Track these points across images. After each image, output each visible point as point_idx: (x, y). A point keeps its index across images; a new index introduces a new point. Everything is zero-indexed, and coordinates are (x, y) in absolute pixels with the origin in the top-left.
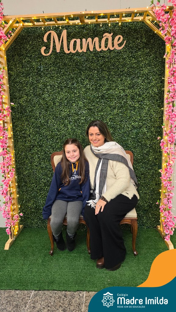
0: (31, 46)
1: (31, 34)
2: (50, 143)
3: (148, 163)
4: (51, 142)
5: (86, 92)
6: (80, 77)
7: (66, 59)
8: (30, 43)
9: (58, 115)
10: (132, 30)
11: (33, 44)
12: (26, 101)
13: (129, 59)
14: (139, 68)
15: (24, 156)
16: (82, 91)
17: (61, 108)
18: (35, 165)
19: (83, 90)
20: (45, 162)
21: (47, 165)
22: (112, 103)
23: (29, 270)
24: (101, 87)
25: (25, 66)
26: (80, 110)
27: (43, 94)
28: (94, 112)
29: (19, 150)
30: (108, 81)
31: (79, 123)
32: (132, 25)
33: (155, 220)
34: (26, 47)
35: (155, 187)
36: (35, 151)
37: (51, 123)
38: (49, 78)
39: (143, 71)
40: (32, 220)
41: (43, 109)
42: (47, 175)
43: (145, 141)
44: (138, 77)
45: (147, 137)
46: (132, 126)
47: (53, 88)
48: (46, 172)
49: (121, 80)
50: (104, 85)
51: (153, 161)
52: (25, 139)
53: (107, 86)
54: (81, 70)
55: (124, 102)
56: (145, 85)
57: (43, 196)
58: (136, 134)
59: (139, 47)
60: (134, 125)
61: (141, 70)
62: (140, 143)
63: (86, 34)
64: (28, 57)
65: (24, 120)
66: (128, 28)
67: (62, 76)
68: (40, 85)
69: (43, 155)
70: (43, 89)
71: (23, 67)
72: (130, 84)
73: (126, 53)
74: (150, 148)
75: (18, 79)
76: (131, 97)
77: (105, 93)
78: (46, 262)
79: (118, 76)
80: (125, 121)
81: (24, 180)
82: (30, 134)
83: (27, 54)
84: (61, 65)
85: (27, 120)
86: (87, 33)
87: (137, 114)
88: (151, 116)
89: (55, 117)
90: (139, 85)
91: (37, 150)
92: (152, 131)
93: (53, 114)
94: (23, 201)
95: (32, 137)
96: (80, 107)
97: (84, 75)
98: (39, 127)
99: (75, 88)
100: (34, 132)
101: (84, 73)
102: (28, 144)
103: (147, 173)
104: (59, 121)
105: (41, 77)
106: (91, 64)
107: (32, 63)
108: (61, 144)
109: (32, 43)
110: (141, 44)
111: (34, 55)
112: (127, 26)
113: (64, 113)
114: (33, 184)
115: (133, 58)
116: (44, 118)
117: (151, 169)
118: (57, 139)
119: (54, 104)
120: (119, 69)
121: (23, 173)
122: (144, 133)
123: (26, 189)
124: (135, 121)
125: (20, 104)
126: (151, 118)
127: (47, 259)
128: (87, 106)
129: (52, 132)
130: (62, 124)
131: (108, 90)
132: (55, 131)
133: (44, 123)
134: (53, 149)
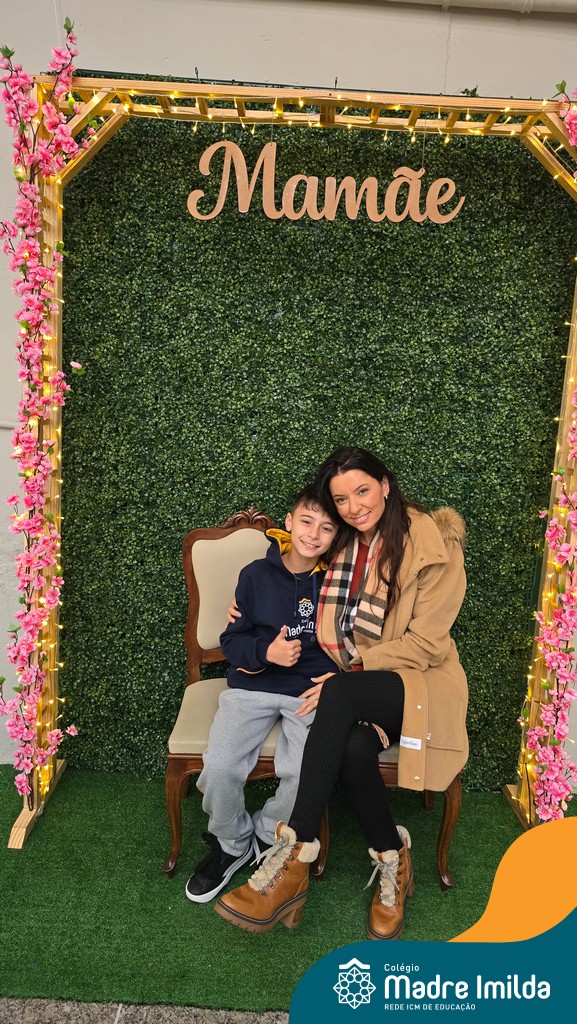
0: (146, 178)
1: (150, 140)
2: (181, 496)
3: (493, 585)
4: (185, 493)
5: (313, 342)
6: (299, 292)
7: (260, 229)
8: (145, 167)
9: (216, 408)
10: (478, 158)
11: (155, 171)
12: (115, 354)
13: (462, 251)
14: (491, 281)
15: (91, 532)
16: (303, 338)
17: (230, 385)
18: (126, 564)
19: (306, 334)
20: (158, 558)
21: (166, 569)
22: (396, 385)
23: (98, 927)
24: (364, 331)
25: (120, 239)
26: (288, 397)
27: (171, 336)
28: (335, 409)
29: (74, 513)
30: (387, 313)
31: (284, 439)
32: (479, 143)
33: (498, 767)
34: (128, 179)
35: (508, 661)
36: (130, 518)
37: (190, 432)
38: (197, 285)
39: (500, 290)
40: (96, 744)
41: (168, 384)
42: (161, 600)
43: (491, 514)
44: (485, 310)
45: (499, 502)
46: (454, 461)
47: (207, 320)
48: (159, 590)
49: (431, 315)
50: (373, 324)
51: (510, 577)
52: (98, 478)
53: (382, 329)
54: (305, 269)
55: (433, 384)
56: (504, 336)
57: (141, 667)
58: (463, 488)
59: (496, 215)
60: (458, 459)
61: (494, 288)
62: (473, 518)
63: (330, 156)
64: (135, 210)
65: (101, 416)
66: (465, 152)
67: (240, 282)
68: (165, 307)
69: (154, 534)
70: (173, 319)
71: (112, 243)
72: (456, 329)
73: (455, 230)
74: (503, 535)
75: (94, 279)
76: (457, 371)
77: (377, 350)
78: (153, 900)
79: (421, 299)
80: (432, 444)
81: (82, 611)
82: (117, 461)
83: (129, 200)
84: (242, 247)
85: (111, 416)
86: (335, 154)
87: (471, 426)
88: (517, 437)
89: (207, 415)
90: (484, 333)
91: (135, 515)
92: (515, 484)
93: (200, 403)
94: (74, 680)
95: (122, 471)
96: (290, 389)
97: (312, 288)
98: (150, 443)
99: (278, 326)
100: (130, 459)
101: (313, 279)
102: (107, 495)
103: (487, 614)
104: (218, 429)
105: (170, 281)
106: (339, 254)
107: (146, 232)
108: (217, 501)
109: (151, 166)
110: (501, 207)
111: (152, 206)
112: (463, 146)
113: (236, 405)
114: (113, 626)
115: (473, 247)
116: (169, 415)
117: (503, 604)
118: (207, 484)
119: (206, 369)
120: (426, 279)
121: (80, 588)
122: (491, 487)
123: (87, 641)
124: (462, 449)
125: (94, 363)
126: (516, 442)
127: (156, 888)
128: (313, 385)
129: (191, 460)
130: (229, 437)
131: (385, 341)
132: (202, 459)
133: (166, 429)
134: (191, 515)
